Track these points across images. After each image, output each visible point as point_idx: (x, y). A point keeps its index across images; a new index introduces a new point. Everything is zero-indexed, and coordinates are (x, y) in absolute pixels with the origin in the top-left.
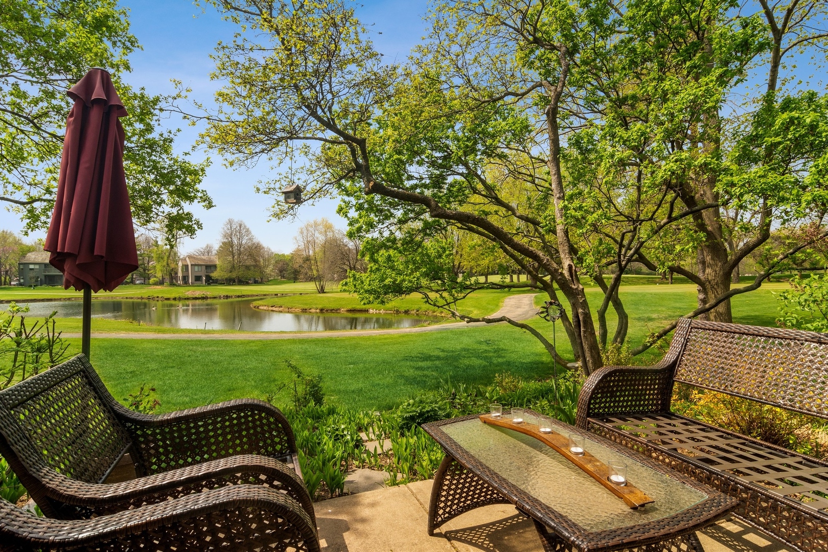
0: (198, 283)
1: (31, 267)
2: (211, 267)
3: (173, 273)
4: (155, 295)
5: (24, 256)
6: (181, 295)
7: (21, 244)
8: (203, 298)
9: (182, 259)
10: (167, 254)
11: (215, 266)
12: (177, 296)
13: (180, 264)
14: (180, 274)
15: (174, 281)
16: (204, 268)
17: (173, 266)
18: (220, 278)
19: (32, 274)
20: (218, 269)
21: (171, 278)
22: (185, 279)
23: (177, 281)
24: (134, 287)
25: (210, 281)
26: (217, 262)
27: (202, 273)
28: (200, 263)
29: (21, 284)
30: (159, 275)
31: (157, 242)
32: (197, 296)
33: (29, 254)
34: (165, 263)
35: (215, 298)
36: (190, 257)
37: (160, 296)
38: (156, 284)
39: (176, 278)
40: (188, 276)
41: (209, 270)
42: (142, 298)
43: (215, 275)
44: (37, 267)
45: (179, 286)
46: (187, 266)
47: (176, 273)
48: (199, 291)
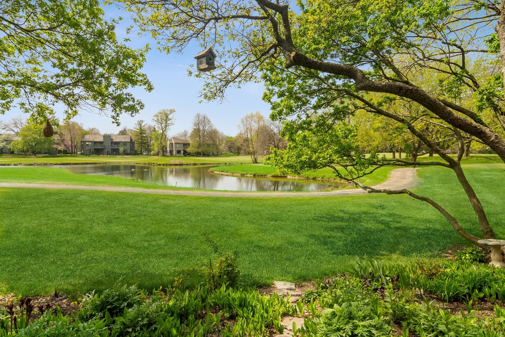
0: (179, 155)
1: (87, 143)
2: (186, 145)
3: (164, 148)
4: (153, 162)
5: (83, 137)
6: (168, 163)
7: (83, 130)
8: (180, 165)
9: (169, 140)
10: (161, 136)
11: (189, 144)
12: (165, 163)
13: (168, 143)
14: (168, 149)
15: (165, 153)
16: (182, 145)
17: (164, 144)
18: (191, 152)
19: (87, 148)
20: (191, 146)
21: (163, 152)
22: (171, 152)
23: (166, 154)
24: (142, 156)
25: (186, 154)
26: (190, 142)
27: (181, 148)
28: (180, 142)
29: (82, 154)
30: (156, 149)
31: (155, 129)
32: (177, 163)
33: (86, 136)
34: (159, 142)
35: (187, 165)
36: (174, 138)
37: (155, 163)
38: (154, 155)
39: (166, 151)
40: (173, 151)
41: (185, 147)
42: (145, 164)
43: (189, 150)
44: (90, 143)
45: (168, 156)
46: (172, 144)
47: (166, 149)
48: (177, 160)
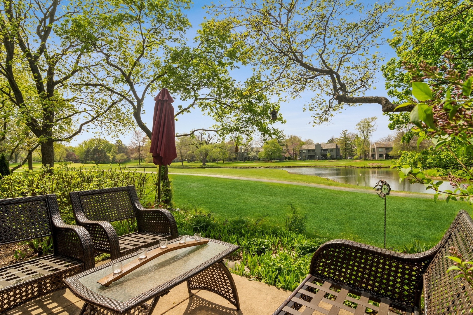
0: (381, 158)
1: (304, 151)
2: (389, 149)
3: (366, 153)
4: (352, 165)
5: (301, 147)
6: (366, 166)
7: (302, 141)
8: (378, 168)
9: (371, 145)
10: (363, 142)
11: (391, 148)
12: (363, 166)
13: (370, 148)
14: (370, 154)
15: (368, 157)
16: (385, 149)
17: (366, 149)
18: (394, 155)
19: (304, 155)
20: (394, 150)
21: (365, 156)
22: (373, 156)
24: (346, 160)
25: (388, 157)
26: (393, 146)
27: (384, 152)
28: (382, 146)
29: (300, 159)
30: (359, 154)
31: (357, 136)
32: (375, 166)
33: (303, 146)
34: (361, 148)
35: (386, 167)
36: (376, 143)
37: (354, 166)
38: (357, 159)
39: (369, 155)
40: (375, 155)
41: (388, 151)
42: (346, 167)
43: (391, 153)
44: (306, 151)
45: (370, 160)
46: (374, 149)
47: (369, 153)
48: (376, 163)
